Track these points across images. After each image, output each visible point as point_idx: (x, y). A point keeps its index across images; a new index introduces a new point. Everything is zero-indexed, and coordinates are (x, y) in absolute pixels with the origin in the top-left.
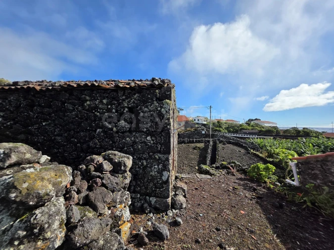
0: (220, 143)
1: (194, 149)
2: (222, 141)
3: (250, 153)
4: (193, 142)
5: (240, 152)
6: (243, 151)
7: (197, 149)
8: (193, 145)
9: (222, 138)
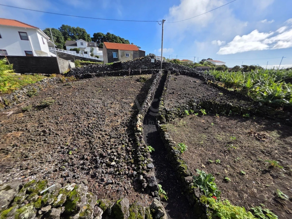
0: (172, 73)
1: (138, 80)
2: (174, 72)
3: (206, 84)
4: (137, 73)
5: (195, 82)
6: (198, 81)
7: (142, 80)
8: (137, 77)
9: (175, 67)
